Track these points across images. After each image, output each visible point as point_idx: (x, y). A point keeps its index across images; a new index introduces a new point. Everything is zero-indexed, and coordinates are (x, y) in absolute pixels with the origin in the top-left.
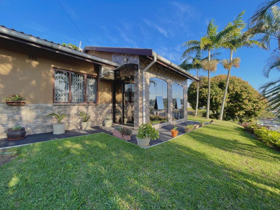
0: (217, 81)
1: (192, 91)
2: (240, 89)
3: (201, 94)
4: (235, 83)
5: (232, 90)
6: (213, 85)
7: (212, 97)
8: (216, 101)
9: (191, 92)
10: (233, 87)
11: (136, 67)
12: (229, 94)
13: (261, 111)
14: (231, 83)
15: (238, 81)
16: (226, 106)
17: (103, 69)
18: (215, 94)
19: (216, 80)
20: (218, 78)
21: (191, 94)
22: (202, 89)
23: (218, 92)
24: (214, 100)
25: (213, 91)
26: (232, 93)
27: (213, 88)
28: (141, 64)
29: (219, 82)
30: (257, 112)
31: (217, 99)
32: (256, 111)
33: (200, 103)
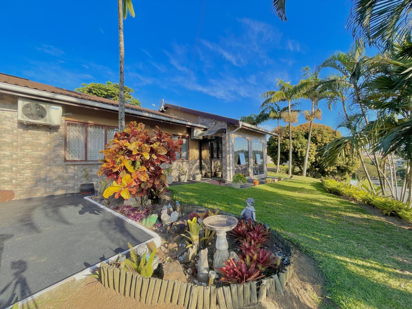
0: (302, 131)
1: (274, 142)
2: (330, 140)
3: (285, 147)
4: (324, 133)
5: (320, 141)
6: (298, 135)
7: (298, 150)
8: (301, 155)
9: (272, 144)
10: (322, 138)
11: (224, 130)
12: (317, 146)
13: (355, 166)
14: (319, 133)
15: (327, 131)
16: (314, 161)
17: (195, 131)
18: (301, 147)
19: (302, 129)
20: (304, 126)
21: (273, 146)
22: (285, 140)
23: (304, 144)
24: (299, 153)
25: (298, 142)
26: (320, 145)
27: (298, 140)
28: (228, 128)
29: (305, 132)
30: (350, 168)
31: (303, 152)
32: (349, 166)
33: (284, 157)
